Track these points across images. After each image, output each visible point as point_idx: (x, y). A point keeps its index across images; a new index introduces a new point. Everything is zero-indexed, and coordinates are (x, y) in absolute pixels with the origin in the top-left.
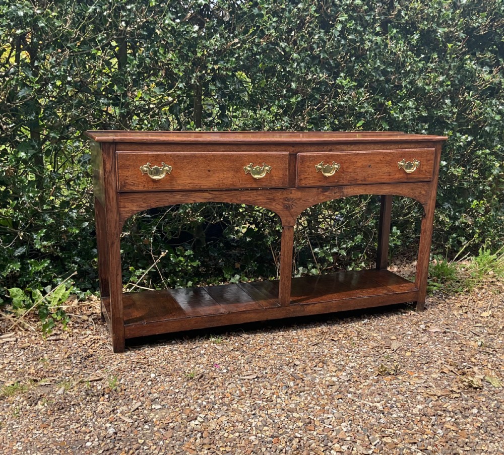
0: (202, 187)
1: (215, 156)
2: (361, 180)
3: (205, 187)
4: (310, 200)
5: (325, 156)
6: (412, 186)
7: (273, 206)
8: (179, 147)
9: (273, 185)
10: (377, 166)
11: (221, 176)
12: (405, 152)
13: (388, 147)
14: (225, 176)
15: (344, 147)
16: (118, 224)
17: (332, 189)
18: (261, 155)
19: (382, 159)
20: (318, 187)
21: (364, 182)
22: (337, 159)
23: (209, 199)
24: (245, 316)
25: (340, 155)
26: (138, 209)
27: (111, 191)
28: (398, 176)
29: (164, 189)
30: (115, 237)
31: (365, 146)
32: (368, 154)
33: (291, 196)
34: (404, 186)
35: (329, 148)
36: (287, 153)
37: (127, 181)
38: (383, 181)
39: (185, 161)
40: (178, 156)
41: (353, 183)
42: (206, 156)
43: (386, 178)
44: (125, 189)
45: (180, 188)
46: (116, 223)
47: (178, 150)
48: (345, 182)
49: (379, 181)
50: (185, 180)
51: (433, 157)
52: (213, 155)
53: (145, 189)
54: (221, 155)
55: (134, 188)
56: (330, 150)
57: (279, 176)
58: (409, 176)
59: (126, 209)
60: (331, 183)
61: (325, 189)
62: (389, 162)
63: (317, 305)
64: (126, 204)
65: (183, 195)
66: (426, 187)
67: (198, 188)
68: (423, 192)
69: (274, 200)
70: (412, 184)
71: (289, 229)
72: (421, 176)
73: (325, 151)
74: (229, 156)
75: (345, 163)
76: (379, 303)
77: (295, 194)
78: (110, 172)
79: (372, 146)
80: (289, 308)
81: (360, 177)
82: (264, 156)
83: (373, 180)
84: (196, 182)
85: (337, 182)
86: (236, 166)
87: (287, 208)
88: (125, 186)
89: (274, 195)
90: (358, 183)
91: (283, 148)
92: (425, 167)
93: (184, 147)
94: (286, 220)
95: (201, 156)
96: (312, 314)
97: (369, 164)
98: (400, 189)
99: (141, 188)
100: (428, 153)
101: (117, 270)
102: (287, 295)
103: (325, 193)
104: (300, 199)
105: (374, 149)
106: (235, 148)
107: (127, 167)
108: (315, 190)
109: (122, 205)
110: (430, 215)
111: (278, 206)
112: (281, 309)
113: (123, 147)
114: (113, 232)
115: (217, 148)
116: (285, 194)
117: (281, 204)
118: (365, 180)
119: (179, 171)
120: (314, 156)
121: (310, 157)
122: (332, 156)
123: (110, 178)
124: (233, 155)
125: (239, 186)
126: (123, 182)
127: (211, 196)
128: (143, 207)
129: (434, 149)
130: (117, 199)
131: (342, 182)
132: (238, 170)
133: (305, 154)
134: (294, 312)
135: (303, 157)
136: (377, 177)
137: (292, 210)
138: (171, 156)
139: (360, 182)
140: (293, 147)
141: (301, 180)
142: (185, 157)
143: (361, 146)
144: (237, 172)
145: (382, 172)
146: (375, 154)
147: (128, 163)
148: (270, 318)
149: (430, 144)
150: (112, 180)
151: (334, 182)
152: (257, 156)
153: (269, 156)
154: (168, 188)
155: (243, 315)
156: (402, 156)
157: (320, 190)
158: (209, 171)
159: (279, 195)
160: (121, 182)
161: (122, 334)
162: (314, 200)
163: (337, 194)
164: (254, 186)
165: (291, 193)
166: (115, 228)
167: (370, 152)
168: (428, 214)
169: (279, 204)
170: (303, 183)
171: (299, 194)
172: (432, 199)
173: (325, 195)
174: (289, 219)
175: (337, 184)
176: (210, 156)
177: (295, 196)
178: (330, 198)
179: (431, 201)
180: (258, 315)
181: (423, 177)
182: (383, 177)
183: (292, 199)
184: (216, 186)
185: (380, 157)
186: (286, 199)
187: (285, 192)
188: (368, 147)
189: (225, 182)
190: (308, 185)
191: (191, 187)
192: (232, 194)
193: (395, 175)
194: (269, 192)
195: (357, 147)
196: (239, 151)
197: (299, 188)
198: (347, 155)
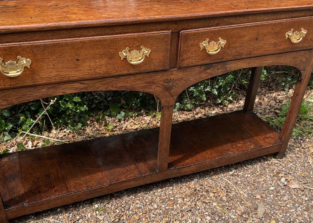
0: (71, 79)
1: (83, 43)
2: (247, 54)
3: (75, 78)
4: (192, 79)
5: (210, 32)
6: (294, 54)
8: (37, 35)
9: (153, 68)
10: (265, 38)
11: (93, 64)
13: (278, 17)
14: (97, 63)
15: (232, 20)
17: (215, 66)
18: (138, 37)
19: (270, 30)
20: (201, 66)
21: (248, 56)
22: (225, 34)
23: (81, 89)
24: (125, 184)
25: (227, 30)
28: (283, 46)
29: (25, 84)
32: (258, 26)
33: (172, 77)
34: (288, 55)
35: (216, 22)
36: (168, 32)
38: (268, 53)
39: (46, 52)
40: (37, 46)
41: (238, 57)
42: (73, 44)
43: (272, 50)
45: (44, 82)
47: (36, 38)
48: (229, 58)
49: (264, 53)
52: (80, 42)
53: (1, 87)
54: (91, 41)
56: (217, 25)
57: (160, 59)
58: (294, 46)
60: (214, 60)
61: (208, 66)
62: (277, 34)
65: (49, 88)
66: (308, 54)
67: (65, 79)
68: (304, 60)
69: (154, 83)
71: (168, 109)
72: (305, 45)
73: (211, 26)
74: (100, 41)
75: (231, 37)
77: (176, 75)
79: (262, 17)
80: (166, 172)
81: (245, 51)
82: (143, 38)
84: (63, 73)
85: (222, 58)
86: (110, 51)
87: (167, 90)
89: (153, 78)
90: (242, 57)
91: (164, 26)
92: (310, 36)
93: (43, 34)
94: (166, 101)
95: (67, 44)
97: (257, 37)
98: (282, 58)
103: (208, 71)
104: (181, 79)
106: (108, 31)
108: (197, 69)
110: (305, 81)
111: (157, 89)
112: (159, 174)
115: (85, 32)
116: (165, 76)
117: (161, 86)
118: (250, 54)
119: (41, 64)
120: (198, 33)
121: (194, 34)
122: (219, 31)
124: (105, 40)
125: (114, 73)
127: (83, 86)
128: (4, 105)
131: (226, 58)
132: (113, 56)
133: (189, 31)
134: (171, 174)
135: (187, 35)
136: (262, 50)
137: (172, 91)
138: (28, 47)
139: (245, 56)
140: (176, 24)
141: (183, 60)
142: (45, 46)
143: (250, 18)
144: (111, 58)
145: (268, 44)
146: (264, 25)
148: (148, 182)
151: (218, 59)
152: (134, 39)
153: (149, 37)
154: (29, 83)
155: (123, 184)
156: (292, 25)
157: (203, 68)
158: (78, 60)
159: (159, 78)
162: (195, 79)
163: (219, 71)
164: (132, 71)
165: (172, 74)
167: (259, 23)
168: (304, 79)
169: (159, 87)
170: (185, 63)
171: (180, 74)
172: (311, 65)
173: (207, 73)
174: (168, 99)
175: (222, 60)
176: (77, 43)
177: (176, 76)
178: (212, 75)
179: (310, 67)
180: (137, 182)
181: (307, 45)
182: (268, 49)
183: (173, 80)
184: (88, 76)
185: (269, 28)
186: (167, 81)
187: (165, 74)
188: (258, 18)
189: (98, 70)
190: (190, 65)
191: (57, 79)
192: (107, 81)
193: (281, 45)
194: (149, 75)
195: (246, 19)
196: (112, 34)
197: (180, 68)
198: (235, 28)
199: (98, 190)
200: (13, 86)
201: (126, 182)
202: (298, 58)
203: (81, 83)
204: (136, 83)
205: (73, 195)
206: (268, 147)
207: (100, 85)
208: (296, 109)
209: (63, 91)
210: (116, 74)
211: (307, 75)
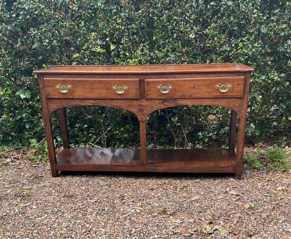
0: (89, 97)
1: (95, 81)
2: (189, 96)
3: (91, 98)
4: (155, 107)
5: (162, 81)
6: (227, 100)
7: (131, 109)
8: (75, 76)
9: (130, 97)
10: (200, 88)
11: (99, 91)
12: (220, 79)
13: (208, 76)
14: (101, 91)
15: (176, 76)
16: (48, 114)
17: (169, 101)
18: (122, 80)
19: (203, 83)
20: (160, 99)
21: (190, 97)
22: (171, 83)
23: (94, 104)
24: (120, 168)
25: (173, 81)
26: (57, 107)
27: (43, 98)
28: (215, 94)
29: (69, 98)
30: (47, 121)
31: (191, 75)
32: (193, 80)
33: (143, 104)
34: (222, 100)
35: (166, 76)
36: (138, 79)
37: (50, 93)
38: (204, 97)
39: (78, 83)
40: (75, 81)
41: (183, 97)
42: (90, 81)
43: (207, 95)
44: (49, 97)
45: (77, 97)
46: (47, 114)
47: (75, 77)
48: (177, 97)
49: (202, 97)
50: (79, 93)
51: (242, 82)
52: (93, 80)
53: (59, 97)
54: (98, 81)
55: (54, 97)
56: (167, 78)
57: (133, 92)
58: (224, 94)
59: (51, 107)
60: (167, 97)
61: (164, 100)
62: (208, 85)
63: (164, 167)
64: (51, 105)
65: (80, 101)
66: (239, 101)
67: (86, 97)
68: (237, 105)
69: (132, 106)
70: (227, 99)
71: (143, 123)
72: (233, 94)
73: (163, 78)
74: (103, 81)
75: (176, 85)
76: (206, 171)
78: (42, 88)
79: (196, 75)
80: (146, 166)
81: (187, 94)
82: (124, 81)
83: (198, 96)
84: (86, 94)
85: (172, 97)
86: (108, 86)
87: (140, 111)
88: (49, 96)
89: (132, 103)
90: (186, 97)
91: (136, 76)
92: (236, 89)
93: (78, 76)
94: (141, 117)
95: (87, 81)
96: (161, 172)
97: (194, 86)
98: (218, 102)
99: (57, 97)
100: (238, 80)
101: (50, 137)
102: (144, 159)
103: (165, 103)
104: (148, 106)
105: (197, 77)
106: (107, 76)
107: (49, 86)
108: (158, 101)
109: (49, 105)
110: (243, 120)
111: (134, 109)
112: (142, 166)
113: (47, 76)
114: (46, 118)
115: (96, 76)
116: (139, 103)
117: (136, 108)
118: (191, 96)
119: (76, 88)
120: (155, 81)
121: (153, 82)
122: (167, 81)
123: (42, 91)
124: (105, 81)
125: (109, 97)
126: (48, 94)
127: (95, 102)
128: (60, 107)
129: (243, 77)
130: (47, 102)
131: (174, 97)
133: (149, 80)
134: (149, 169)
135: (148, 82)
136: (200, 94)
137: (144, 112)
138: (71, 81)
139: (188, 97)
140: (142, 76)
141: (147, 95)
142: (78, 81)
143: (188, 75)
144: (108, 90)
145: (203, 92)
146: (197, 80)
147: (49, 84)
148: (135, 171)
149: (241, 74)
150: (43, 92)
151: (170, 97)
152: (120, 81)
153: (127, 81)
154: (71, 97)
155: (118, 167)
156: (218, 81)
157: (161, 101)
158: (92, 89)
159: (135, 103)
160: (47, 94)
161: (55, 168)
162: (157, 107)
163: (172, 104)
164: (119, 97)
165: (142, 102)
166: (47, 116)
167: (194, 79)
168: (242, 119)
169: (135, 108)
170: (149, 97)
171: (148, 103)
172: (244, 109)
173: (164, 104)
174: (142, 117)
175: (172, 98)
176: (92, 81)
177: (145, 104)
178: (168, 106)
179: (244, 110)
180: (127, 168)
181: (235, 95)
182: (204, 95)
183: (143, 106)
184: (97, 97)
185: (201, 82)
186: (139, 105)
187: (138, 101)
188: (193, 75)
189: (102, 95)
190: (152, 98)
191: (83, 97)
192: (107, 101)
193: (213, 93)
194: (129, 101)
195: (185, 76)
196: (109, 78)
197: (147, 99)
198: (178, 80)
199: (104, 167)
200: (64, 98)
201: (120, 166)
202: (231, 103)
203: (94, 101)
204: (122, 104)
205: (90, 166)
206: (224, 167)
207: (103, 103)
208: (241, 141)
209: (86, 103)
210: (111, 98)
211: (243, 116)
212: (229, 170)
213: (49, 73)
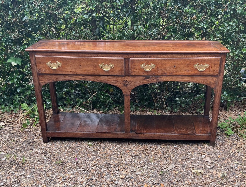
0: (77, 73)
1: (83, 59)
2: (170, 74)
3: (79, 74)
4: (138, 83)
5: (146, 60)
7: (117, 84)
8: (65, 54)
10: (180, 67)
11: (87, 68)
12: (199, 59)
13: (188, 56)
14: (89, 68)
15: (159, 56)
17: (151, 78)
18: (108, 59)
19: (183, 63)
20: (143, 76)
22: (154, 62)
23: (83, 79)
24: (105, 135)
25: (155, 60)
26: (48, 81)
27: (35, 73)
28: (194, 72)
29: (59, 73)
30: (38, 93)
31: (172, 55)
32: (174, 60)
34: (199, 78)
35: (149, 56)
36: (123, 58)
37: (41, 69)
38: (184, 75)
39: (68, 61)
40: (64, 58)
41: (165, 75)
42: (78, 59)
43: (186, 73)
44: (40, 73)
45: (66, 73)
46: (38, 87)
48: (159, 74)
49: (182, 74)
50: (68, 70)
51: (219, 63)
53: (49, 73)
54: (86, 59)
55: (44, 73)
56: (150, 57)
57: (119, 70)
58: (202, 73)
59: (42, 81)
60: (150, 74)
61: (147, 77)
62: (188, 65)
63: (146, 134)
64: (42, 79)
65: (69, 76)
66: (215, 79)
67: (75, 73)
68: (213, 82)
69: (118, 81)
70: (205, 77)
71: (127, 96)
72: (210, 73)
73: (146, 58)
74: (90, 59)
75: (158, 64)
76: (184, 138)
78: (34, 64)
79: (177, 55)
80: (129, 134)
81: (168, 73)
82: (110, 60)
83: (177, 74)
84: (74, 71)
85: (154, 74)
86: (96, 64)
87: (125, 86)
88: (40, 71)
89: (117, 79)
90: (167, 75)
91: (121, 55)
92: (213, 68)
93: (67, 54)
94: (125, 92)
95: (76, 59)
96: (143, 139)
97: (174, 65)
98: (196, 79)
99: (47, 72)
100: (215, 60)
101: (41, 108)
102: (128, 128)
104: (132, 81)
105: (178, 57)
106: (94, 55)
107: (40, 63)
108: (141, 78)
109: (40, 79)
110: (218, 95)
111: (119, 84)
112: (125, 134)
113: (38, 53)
114: (37, 91)
115: (85, 55)
116: (124, 79)
117: (122, 83)
118: (172, 74)
119: (65, 65)
120: (139, 60)
121: (137, 60)
122: (150, 60)
123: (34, 67)
124: (93, 59)
125: (96, 73)
126: (39, 70)
127: (83, 78)
128: (50, 81)
129: (219, 58)
130: (38, 77)
131: (156, 74)
132: (96, 66)
133: (134, 59)
134: (132, 136)
135: (132, 61)
136: (180, 72)
137: (128, 87)
138: (61, 58)
139: (169, 75)
140: (127, 55)
141: (132, 72)
142: (68, 59)
143: (169, 55)
145: (183, 70)
146: (178, 60)
147: (40, 61)
148: (119, 137)
149: (217, 55)
151: (152, 74)
152: (106, 60)
153: (113, 59)
154: (60, 73)
155: (104, 134)
156: (196, 61)
157: (144, 77)
158: (81, 66)
159: (120, 79)
160: (38, 69)
161: (46, 135)
162: (140, 83)
163: (154, 80)
164: (105, 74)
165: (127, 78)
166: (38, 89)
167: (175, 58)
168: (217, 94)
169: (121, 84)
170: (133, 74)
171: (132, 79)
172: (219, 85)
173: (147, 80)
174: (126, 91)
175: (154, 75)
176: (80, 59)
177: (129, 80)
178: (150, 82)
179: (219, 87)
180: (113, 135)
181: (212, 73)
182: (184, 72)
183: (128, 81)
184: (85, 73)
185: (181, 62)
186: (124, 81)
187: (123, 78)
188: (174, 55)
189: (89, 71)
190: (136, 75)
191: (72, 73)
192: (94, 77)
193: (192, 71)
194: (115, 77)
195: (167, 56)
196: (96, 57)
197: (131, 76)
198: (160, 60)
199: (91, 134)
200: (54, 73)
201: (106, 133)
202: (207, 80)
203: (83, 76)
204: (108, 80)
205: (78, 133)
206: (200, 135)
207: (91, 79)
208: (216, 113)
209: (75, 79)
210: (98, 74)
211: (218, 92)
212: (205, 138)
213: (40, 51)
